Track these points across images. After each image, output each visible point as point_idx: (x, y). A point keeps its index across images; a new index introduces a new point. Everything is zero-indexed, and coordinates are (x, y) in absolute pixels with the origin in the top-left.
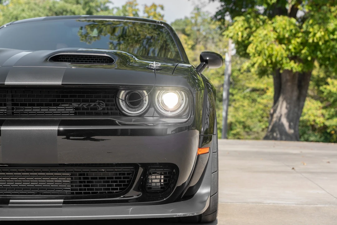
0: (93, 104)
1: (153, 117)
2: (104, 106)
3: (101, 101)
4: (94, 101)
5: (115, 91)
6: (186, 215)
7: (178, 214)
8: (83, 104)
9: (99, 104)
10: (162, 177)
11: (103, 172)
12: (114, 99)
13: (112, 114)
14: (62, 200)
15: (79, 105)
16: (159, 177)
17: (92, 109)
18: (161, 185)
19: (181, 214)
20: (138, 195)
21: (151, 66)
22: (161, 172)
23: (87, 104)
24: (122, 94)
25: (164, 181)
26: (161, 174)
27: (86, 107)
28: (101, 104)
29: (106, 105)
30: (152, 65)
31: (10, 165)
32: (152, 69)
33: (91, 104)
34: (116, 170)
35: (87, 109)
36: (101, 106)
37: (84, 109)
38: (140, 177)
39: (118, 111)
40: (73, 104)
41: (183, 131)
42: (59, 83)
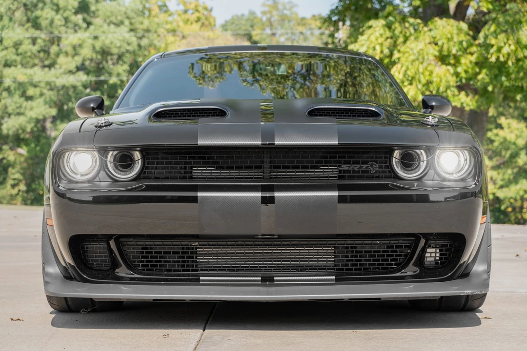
0: (365, 166)
1: (433, 180)
2: (378, 169)
3: (374, 163)
4: (366, 163)
5: (389, 150)
6: (474, 293)
7: (466, 291)
8: (354, 167)
9: (372, 166)
10: (438, 251)
11: (378, 244)
12: (388, 160)
13: (386, 178)
14: (334, 277)
15: (349, 167)
16: (433, 250)
17: (363, 172)
18: (436, 259)
19: (468, 291)
20: (414, 272)
21: (426, 121)
22: (436, 245)
23: (358, 166)
24: (397, 154)
25: (441, 255)
26: (435, 247)
27: (357, 170)
28: (374, 166)
29: (380, 167)
30: (428, 120)
31: (280, 237)
32: (429, 125)
33: (363, 166)
34: (392, 242)
35: (358, 172)
36: (375, 168)
37: (354, 171)
38: (419, 253)
39: (392, 174)
40: (342, 166)
41: (468, 197)
42: (335, 142)
